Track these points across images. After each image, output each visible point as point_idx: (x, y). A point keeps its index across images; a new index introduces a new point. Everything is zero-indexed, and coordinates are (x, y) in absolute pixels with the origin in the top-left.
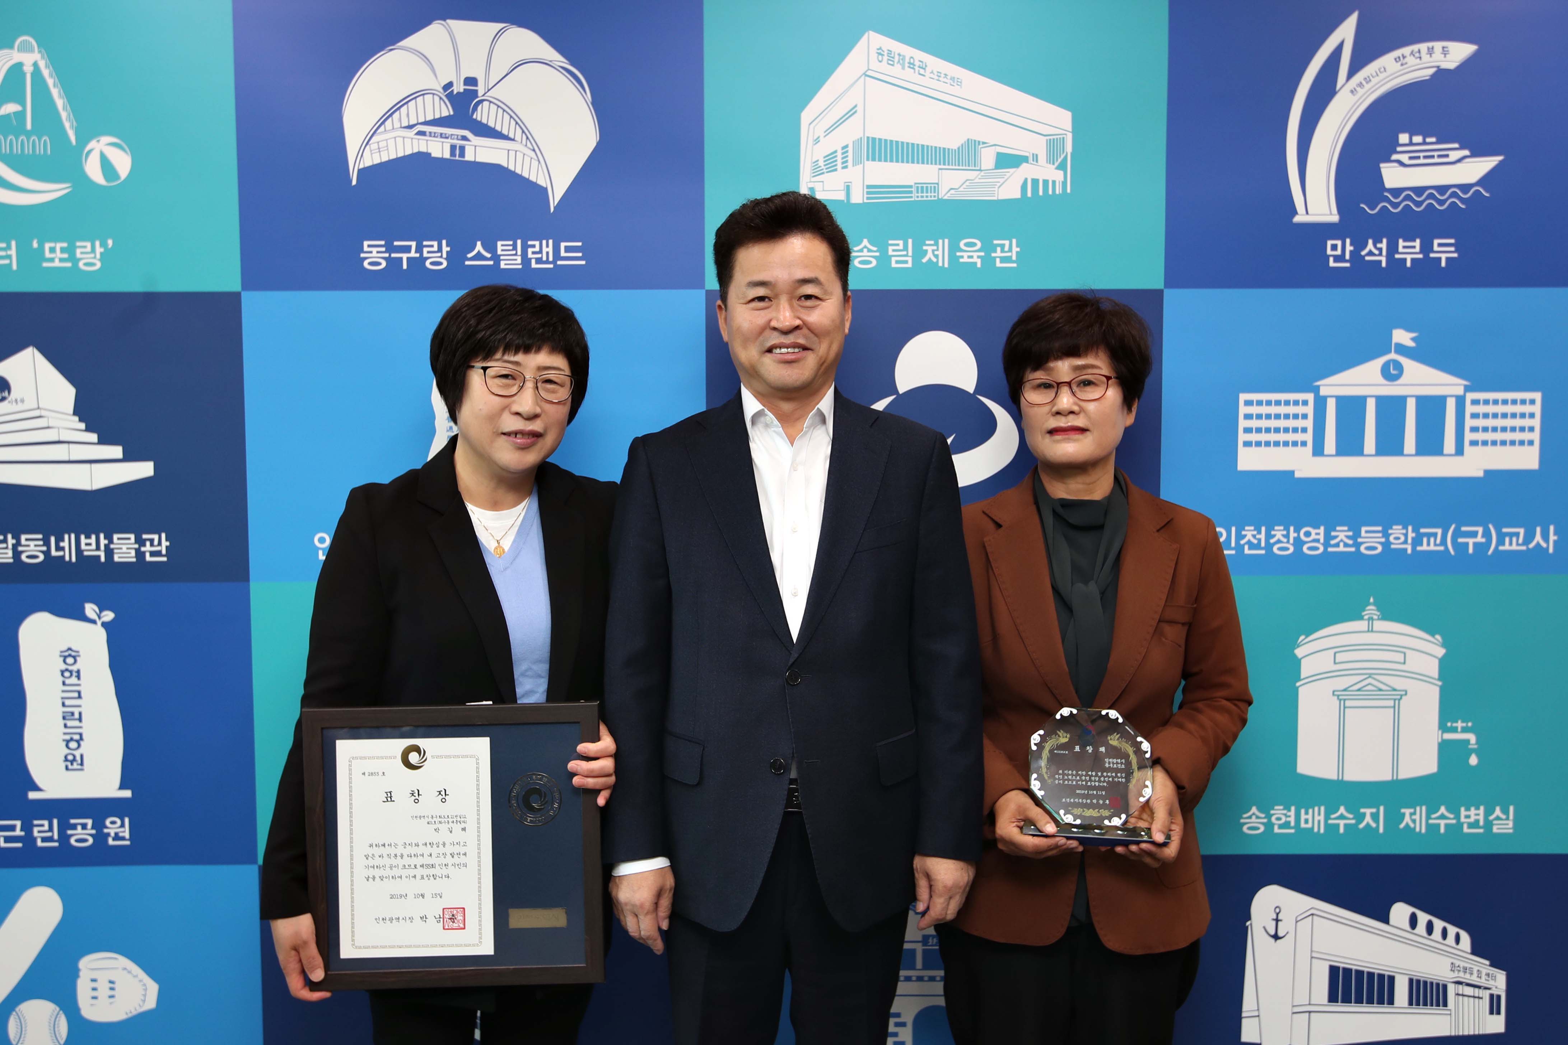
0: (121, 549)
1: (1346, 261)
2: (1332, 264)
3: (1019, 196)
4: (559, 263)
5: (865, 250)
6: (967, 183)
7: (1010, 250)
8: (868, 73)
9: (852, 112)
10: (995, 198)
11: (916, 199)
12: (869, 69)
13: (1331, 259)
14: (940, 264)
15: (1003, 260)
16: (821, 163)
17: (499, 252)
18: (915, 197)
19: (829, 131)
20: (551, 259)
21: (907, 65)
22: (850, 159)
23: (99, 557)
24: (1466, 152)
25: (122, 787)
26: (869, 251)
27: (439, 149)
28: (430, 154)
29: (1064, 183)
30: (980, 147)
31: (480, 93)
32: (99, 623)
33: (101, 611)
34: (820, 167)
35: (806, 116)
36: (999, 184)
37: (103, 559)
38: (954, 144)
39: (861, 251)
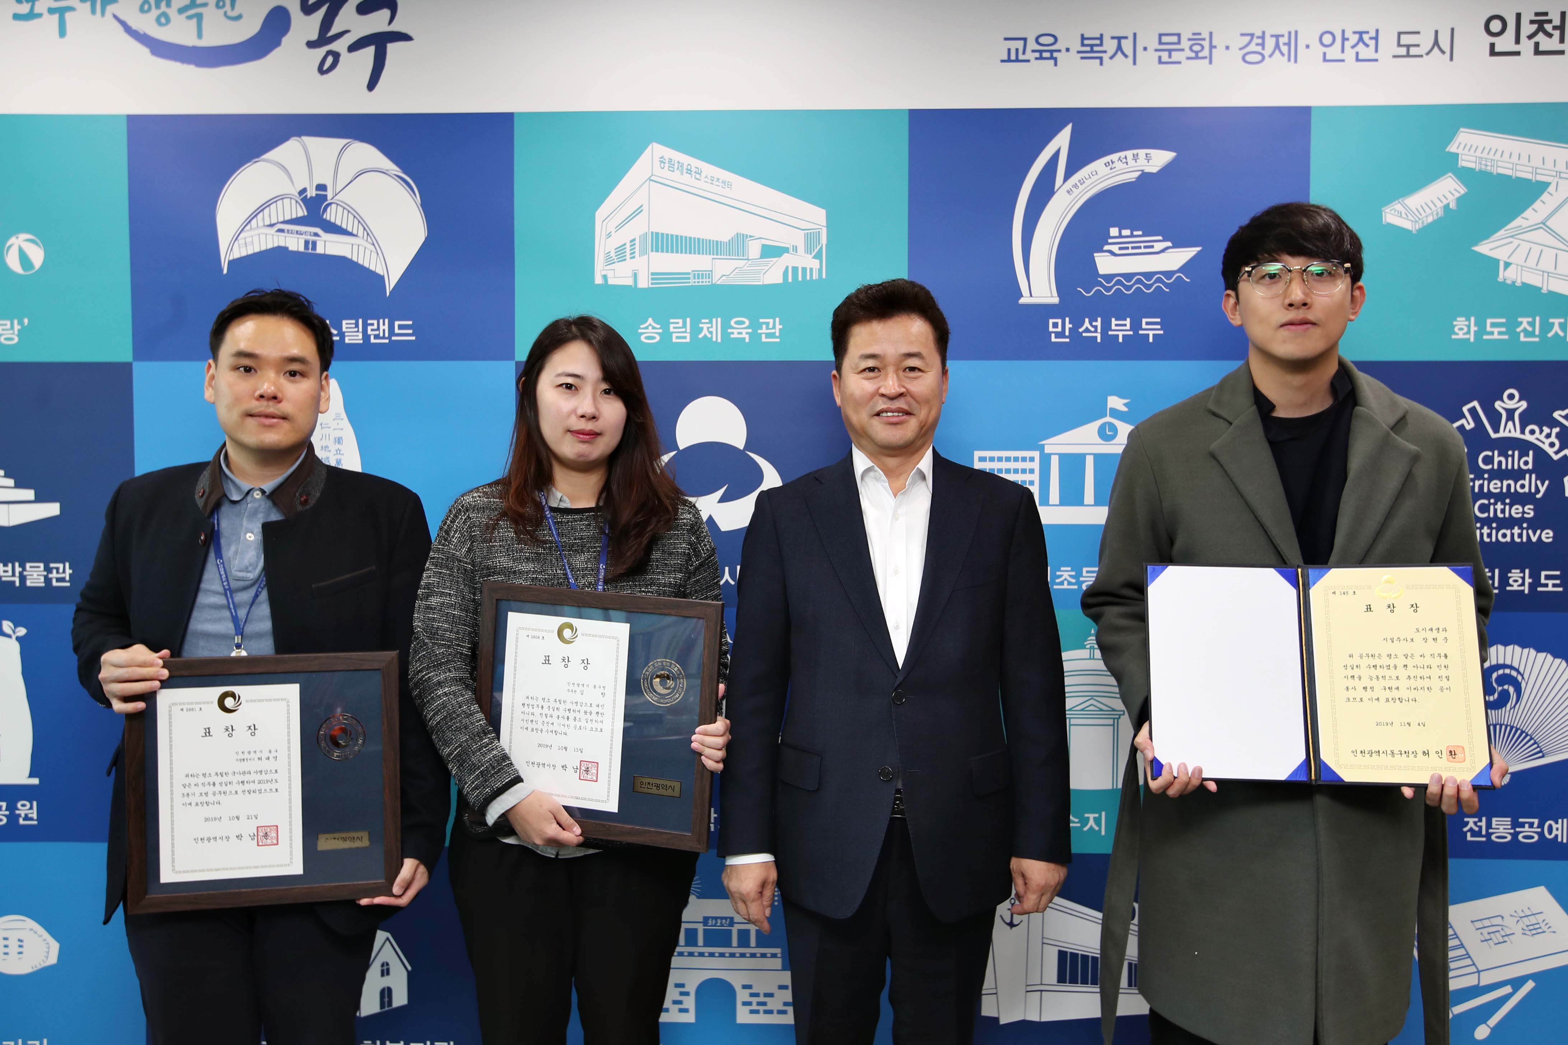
0: (32, 575)
1: (1066, 337)
2: (1053, 339)
3: (781, 281)
4: (394, 338)
5: (650, 327)
6: (737, 271)
7: (774, 327)
8: (651, 178)
9: (638, 211)
10: (761, 283)
11: (694, 284)
12: (652, 175)
13: (1053, 335)
14: (714, 339)
15: (768, 336)
16: (613, 254)
17: (344, 329)
18: (692, 282)
19: (619, 227)
20: (387, 335)
21: (685, 171)
22: (637, 250)
23: (14, 582)
24: (1169, 244)
25: (31, 775)
26: (654, 328)
27: (295, 243)
28: (287, 248)
29: (820, 270)
30: (747, 240)
31: (329, 197)
32: (14, 637)
33: (16, 627)
34: (611, 257)
35: (600, 214)
36: (764, 271)
37: (17, 584)
38: (725, 238)
39: (647, 328)
